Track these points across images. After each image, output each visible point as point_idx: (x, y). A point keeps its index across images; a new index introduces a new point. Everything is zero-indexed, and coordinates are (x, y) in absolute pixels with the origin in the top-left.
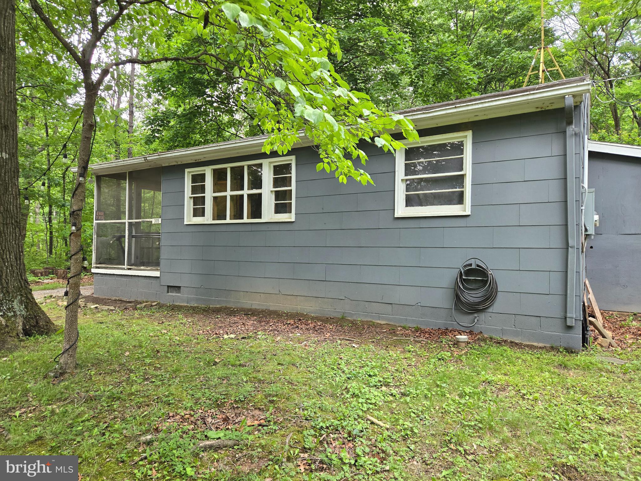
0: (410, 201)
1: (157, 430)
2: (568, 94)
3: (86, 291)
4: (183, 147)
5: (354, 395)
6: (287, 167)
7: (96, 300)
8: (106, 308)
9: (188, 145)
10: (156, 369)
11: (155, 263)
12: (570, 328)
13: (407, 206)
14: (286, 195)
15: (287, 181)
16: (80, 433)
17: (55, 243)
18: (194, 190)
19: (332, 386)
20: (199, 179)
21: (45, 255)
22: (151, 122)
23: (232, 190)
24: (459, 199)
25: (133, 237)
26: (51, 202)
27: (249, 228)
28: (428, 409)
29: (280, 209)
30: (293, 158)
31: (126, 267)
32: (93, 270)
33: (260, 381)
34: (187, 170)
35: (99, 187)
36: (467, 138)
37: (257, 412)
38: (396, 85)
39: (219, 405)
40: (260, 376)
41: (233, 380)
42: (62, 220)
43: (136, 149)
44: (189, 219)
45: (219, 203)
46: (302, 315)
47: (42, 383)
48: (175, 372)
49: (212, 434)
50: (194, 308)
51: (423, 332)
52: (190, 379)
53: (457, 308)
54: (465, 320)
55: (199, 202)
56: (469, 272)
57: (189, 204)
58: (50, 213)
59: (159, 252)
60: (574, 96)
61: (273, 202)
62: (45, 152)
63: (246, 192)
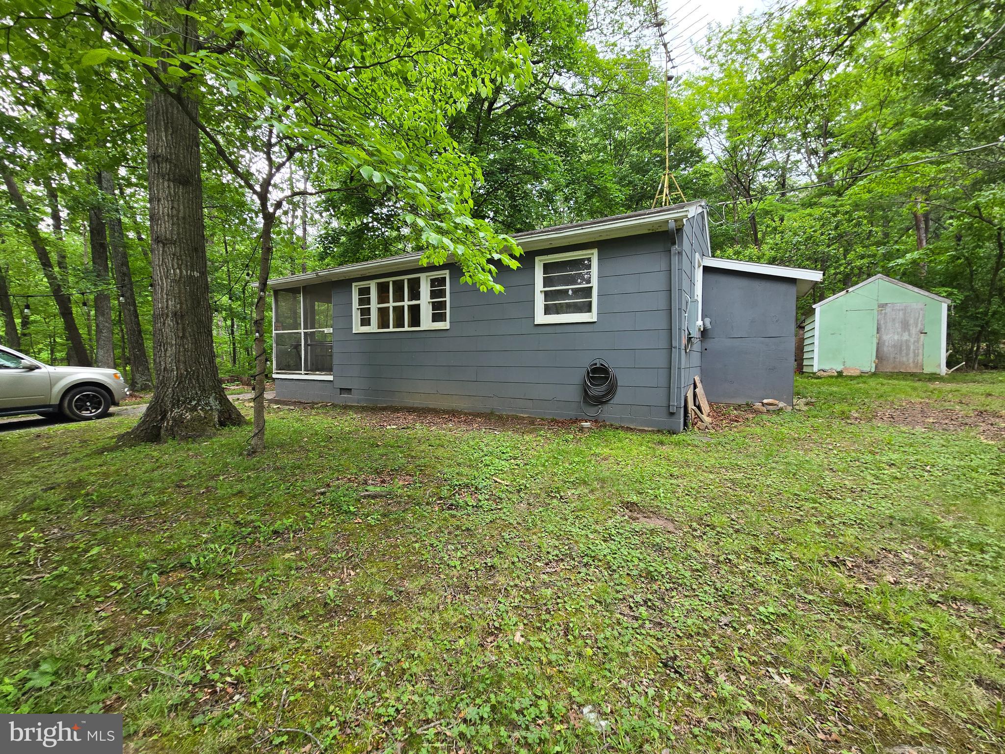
0: (548, 310)
1: (328, 485)
2: (671, 219)
3: (268, 395)
4: (353, 262)
5: (486, 465)
6: (442, 281)
7: (277, 402)
8: (288, 407)
9: (358, 260)
10: (330, 449)
11: (328, 369)
12: (672, 414)
13: (545, 314)
14: (442, 305)
15: (442, 293)
16: (272, 488)
17: (238, 355)
18: (361, 302)
19: (470, 460)
20: (365, 291)
21: (230, 365)
22: (323, 238)
23: (394, 302)
24: (588, 308)
25: (308, 345)
26: (232, 314)
27: (410, 336)
28: (541, 472)
29: (437, 318)
30: (447, 272)
31: (303, 372)
32: (274, 376)
33: (412, 457)
34: (354, 284)
35: (276, 301)
36: (594, 255)
37: (408, 477)
38: (552, 201)
39: (378, 472)
40: (413, 454)
41: (391, 456)
42: (244, 332)
43: (310, 263)
44: (357, 328)
45: (383, 313)
46: (457, 411)
47: (238, 459)
48: (344, 451)
49: (370, 488)
50: (363, 407)
51: (557, 422)
52: (356, 456)
53: (585, 401)
54: (592, 412)
55: (365, 312)
56: (595, 370)
57: (357, 316)
58: (233, 325)
59: (332, 359)
60: (676, 221)
61: (431, 312)
62: (225, 268)
63: (406, 303)
